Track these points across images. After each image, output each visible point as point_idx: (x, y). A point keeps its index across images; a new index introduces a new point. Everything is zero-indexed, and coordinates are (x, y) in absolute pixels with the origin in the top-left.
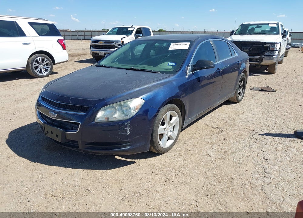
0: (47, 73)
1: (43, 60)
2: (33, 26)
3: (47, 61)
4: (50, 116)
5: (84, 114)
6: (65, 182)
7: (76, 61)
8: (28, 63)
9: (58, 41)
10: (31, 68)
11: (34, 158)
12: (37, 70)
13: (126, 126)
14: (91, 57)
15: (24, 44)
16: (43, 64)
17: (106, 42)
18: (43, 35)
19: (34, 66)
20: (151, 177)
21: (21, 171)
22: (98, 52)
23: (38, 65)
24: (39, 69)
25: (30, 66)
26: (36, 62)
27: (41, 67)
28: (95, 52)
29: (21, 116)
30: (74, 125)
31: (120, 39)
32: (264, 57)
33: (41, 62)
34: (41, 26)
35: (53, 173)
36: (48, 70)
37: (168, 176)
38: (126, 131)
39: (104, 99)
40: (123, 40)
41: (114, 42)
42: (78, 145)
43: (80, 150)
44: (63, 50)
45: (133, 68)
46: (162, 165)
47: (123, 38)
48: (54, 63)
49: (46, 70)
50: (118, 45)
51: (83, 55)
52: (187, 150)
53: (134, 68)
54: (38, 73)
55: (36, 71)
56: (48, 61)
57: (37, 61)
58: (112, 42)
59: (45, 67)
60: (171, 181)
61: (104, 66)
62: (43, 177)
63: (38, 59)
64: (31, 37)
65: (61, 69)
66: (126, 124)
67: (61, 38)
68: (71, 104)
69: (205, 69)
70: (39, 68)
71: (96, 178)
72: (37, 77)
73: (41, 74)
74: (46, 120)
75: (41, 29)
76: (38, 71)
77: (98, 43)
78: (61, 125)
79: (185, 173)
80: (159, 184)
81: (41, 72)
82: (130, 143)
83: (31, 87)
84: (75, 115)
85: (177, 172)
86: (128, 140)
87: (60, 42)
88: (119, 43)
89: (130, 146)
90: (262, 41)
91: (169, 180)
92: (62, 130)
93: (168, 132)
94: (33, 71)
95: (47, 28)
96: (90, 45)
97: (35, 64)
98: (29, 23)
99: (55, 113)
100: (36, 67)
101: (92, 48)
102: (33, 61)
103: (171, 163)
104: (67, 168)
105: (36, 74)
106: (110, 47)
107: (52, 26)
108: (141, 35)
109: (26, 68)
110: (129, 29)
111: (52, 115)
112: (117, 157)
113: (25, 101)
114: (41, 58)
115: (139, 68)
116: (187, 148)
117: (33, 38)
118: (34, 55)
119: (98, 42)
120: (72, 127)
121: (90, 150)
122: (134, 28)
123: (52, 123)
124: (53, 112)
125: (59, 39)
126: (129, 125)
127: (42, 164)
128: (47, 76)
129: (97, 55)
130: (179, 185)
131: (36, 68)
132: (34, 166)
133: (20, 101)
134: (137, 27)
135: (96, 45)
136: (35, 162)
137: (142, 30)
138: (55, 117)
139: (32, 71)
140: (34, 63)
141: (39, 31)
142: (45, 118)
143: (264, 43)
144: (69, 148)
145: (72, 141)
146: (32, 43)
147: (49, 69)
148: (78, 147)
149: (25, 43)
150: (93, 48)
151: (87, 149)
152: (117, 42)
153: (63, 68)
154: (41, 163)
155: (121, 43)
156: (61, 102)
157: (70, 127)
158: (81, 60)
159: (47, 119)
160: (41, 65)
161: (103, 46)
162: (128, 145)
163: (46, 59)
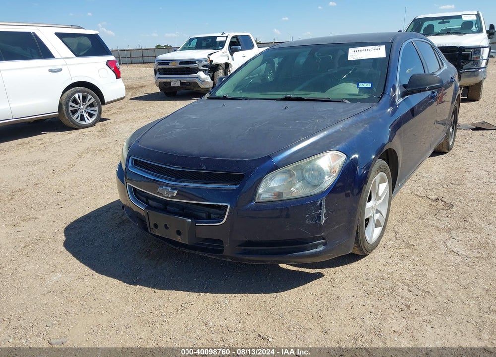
0: (92, 120)
1: (84, 98)
2: (63, 39)
3: (91, 99)
4: (161, 195)
5: (234, 187)
6: (211, 324)
7: (131, 98)
8: (60, 105)
9: (107, 64)
10: (65, 114)
11: (131, 277)
12: (76, 115)
13: (320, 207)
14: (158, 90)
15: (51, 71)
16: (85, 105)
17: (182, 62)
18: (81, 54)
19: (71, 109)
20: (368, 302)
21: (116, 304)
22: (168, 80)
23: (78, 106)
24: (79, 113)
25: (65, 109)
26: (73, 102)
27: (81, 110)
28: (164, 80)
29: (74, 197)
30: (212, 210)
31: (206, 56)
32: (464, 72)
33: (81, 101)
34: (77, 38)
35: (179, 304)
36: (95, 115)
37: (400, 298)
38: (319, 217)
39: (269, 158)
40: (212, 57)
41: (197, 62)
42: (223, 247)
43: (226, 257)
44: (116, 79)
45: (290, 97)
46: (377, 277)
47: (210, 54)
48: (103, 103)
49: (91, 115)
50: (203, 67)
51: (139, 88)
52: (407, 245)
53: (292, 96)
54: (78, 121)
55: (74, 117)
56: (93, 100)
57: (75, 101)
58: (193, 62)
59: (89, 110)
60: (412, 309)
61: (227, 96)
62: (163, 314)
63: (76, 96)
64: (62, 58)
65: (111, 112)
66: (319, 203)
67: (112, 58)
68: (204, 169)
69: (428, 90)
70: (79, 111)
71: (266, 310)
72: (76, 127)
73: (84, 123)
74: (147, 203)
75: (78, 45)
76: (77, 118)
77: (168, 65)
78: (183, 211)
79: (431, 291)
80: (391, 315)
81: (82, 119)
82: (324, 239)
83: (71, 145)
84: (216, 190)
85: (415, 290)
86: (323, 234)
87: (110, 64)
88: (205, 62)
89: (325, 244)
90: (458, 46)
91: (408, 307)
92: (190, 220)
93: (374, 213)
94: (71, 118)
95: (88, 42)
96: (155, 70)
97: (71, 106)
98: (57, 34)
99: (174, 188)
100: (74, 110)
101: (158, 74)
102: (69, 101)
103: (393, 272)
104: (202, 294)
105: (75, 123)
106: (190, 71)
107: (95, 38)
108: (240, 47)
109: (57, 113)
110: (218, 39)
111: (168, 193)
112: (284, 266)
113: (71, 169)
114: (81, 94)
115: (304, 97)
116: (405, 240)
117: (65, 59)
118: (70, 90)
119: (169, 63)
120: (208, 213)
121: (246, 257)
122: (227, 37)
123: (165, 207)
124: (169, 187)
125: (108, 61)
126: (324, 204)
127: (150, 288)
128: (93, 125)
129: (168, 86)
130: (432, 317)
131: (74, 112)
132: (136, 292)
133: (63, 171)
134: (231, 35)
135: (164, 69)
136: (135, 284)
137: (240, 40)
138: (172, 197)
139: (67, 118)
140: (71, 103)
141: (74, 48)
142: (145, 199)
143: (461, 49)
144: (201, 254)
145: (206, 240)
146: (64, 68)
147: (96, 113)
148: (222, 251)
149: (53, 69)
150: (160, 74)
151: (240, 254)
152: (201, 61)
153: (114, 110)
154: (148, 286)
155: (208, 63)
156: (183, 168)
157: (205, 214)
158: (139, 95)
159: (149, 200)
160: (82, 107)
161: (178, 70)
162: (320, 244)
163: (90, 97)
